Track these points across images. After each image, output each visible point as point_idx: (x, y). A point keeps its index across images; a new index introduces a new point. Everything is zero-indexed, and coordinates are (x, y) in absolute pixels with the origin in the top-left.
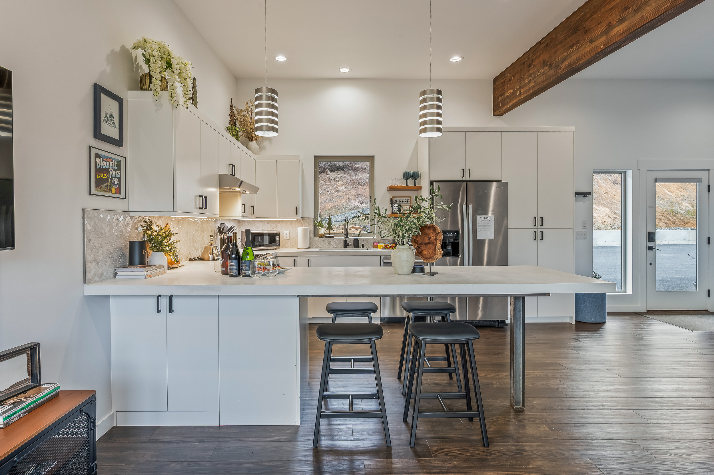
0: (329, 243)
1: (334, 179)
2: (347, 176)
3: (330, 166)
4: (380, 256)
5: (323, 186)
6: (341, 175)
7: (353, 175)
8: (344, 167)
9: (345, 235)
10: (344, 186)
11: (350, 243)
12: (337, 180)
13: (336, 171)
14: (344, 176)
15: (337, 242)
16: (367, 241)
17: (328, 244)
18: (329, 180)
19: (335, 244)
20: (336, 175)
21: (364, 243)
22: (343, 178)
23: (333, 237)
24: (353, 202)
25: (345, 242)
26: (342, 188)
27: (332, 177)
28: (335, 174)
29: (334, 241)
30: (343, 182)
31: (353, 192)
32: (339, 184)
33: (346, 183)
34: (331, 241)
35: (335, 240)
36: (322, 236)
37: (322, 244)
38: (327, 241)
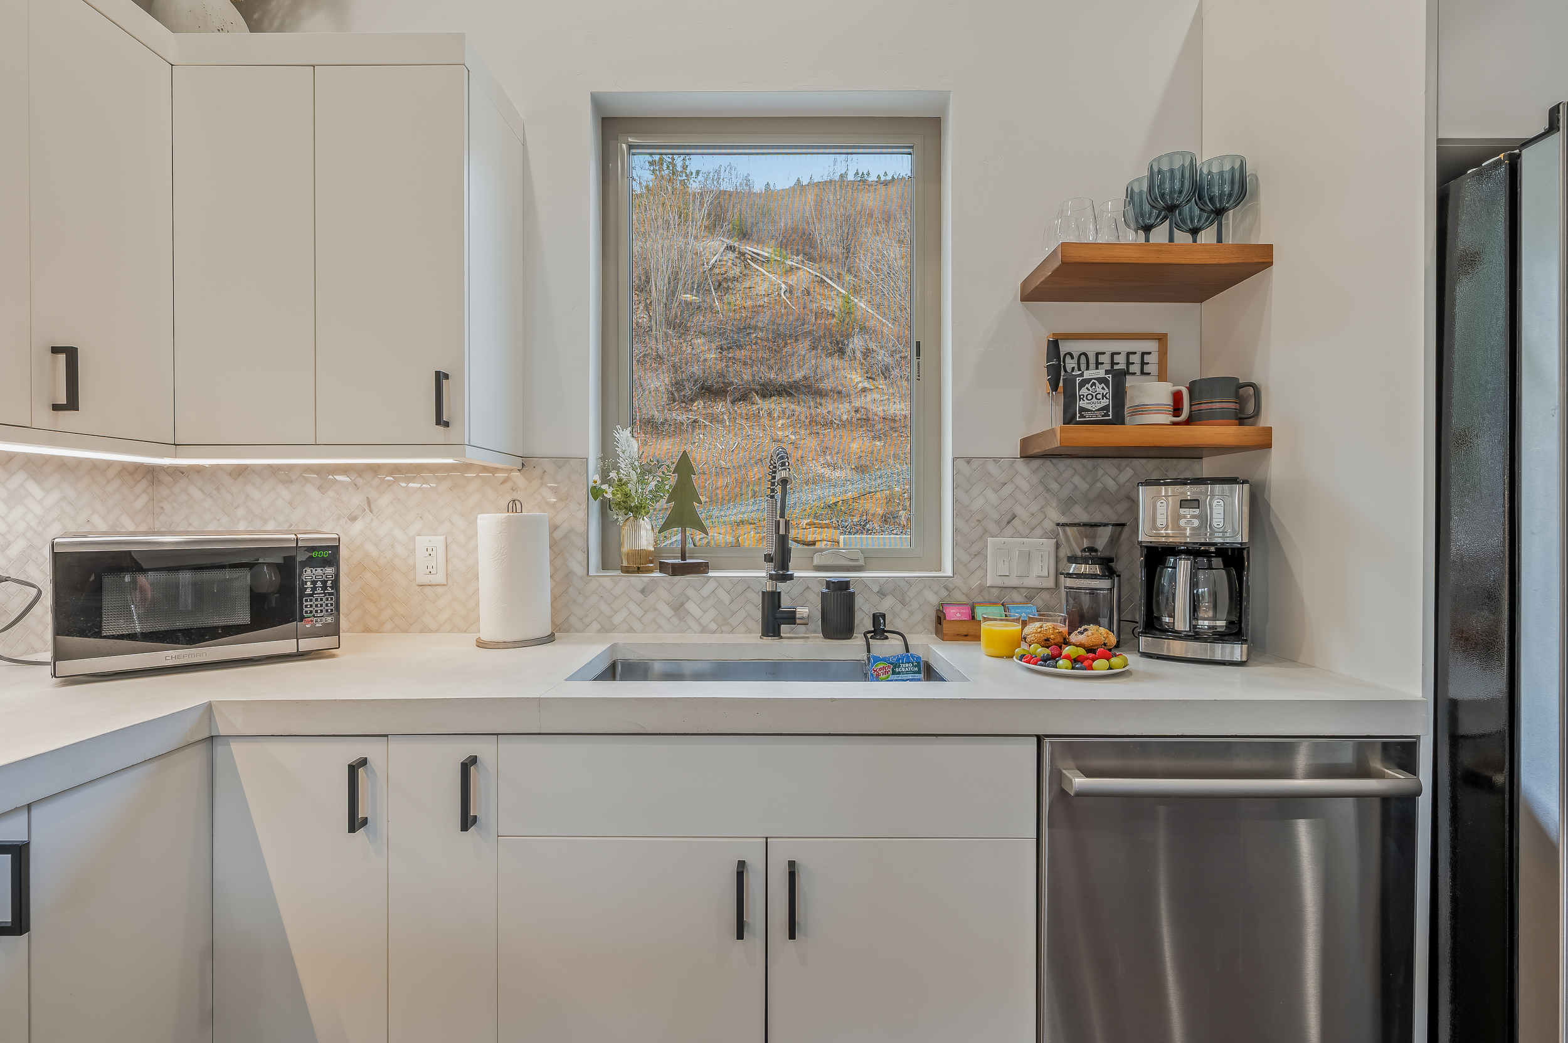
0: (679, 607)
1: (770, 414)
2: (798, 408)
3: (761, 385)
4: (1040, 739)
5: (743, 428)
6: (784, 406)
7: (812, 404)
8: (791, 387)
9: (768, 558)
10: (791, 430)
11: (802, 611)
12: (776, 415)
13: (774, 395)
14: (793, 407)
15: (726, 598)
16: (898, 590)
17: (668, 612)
18: (757, 416)
19: (712, 613)
20: (773, 406)
21: (885, 605)
22: (788, 413)
23: (700, 569)
24: (811, 465)
25: (772, 600)
26: (787, 433)
27: (763, 410)
28: (770, 403)
29: (706, 591)
30: (790, 420)
31: (812, 443)
32: (779, 426)
33: (795, 423)
34: (690, 592)
35: (711, 585)
36: (639, 564)
37: (638, 612)
38: (663, 593)
